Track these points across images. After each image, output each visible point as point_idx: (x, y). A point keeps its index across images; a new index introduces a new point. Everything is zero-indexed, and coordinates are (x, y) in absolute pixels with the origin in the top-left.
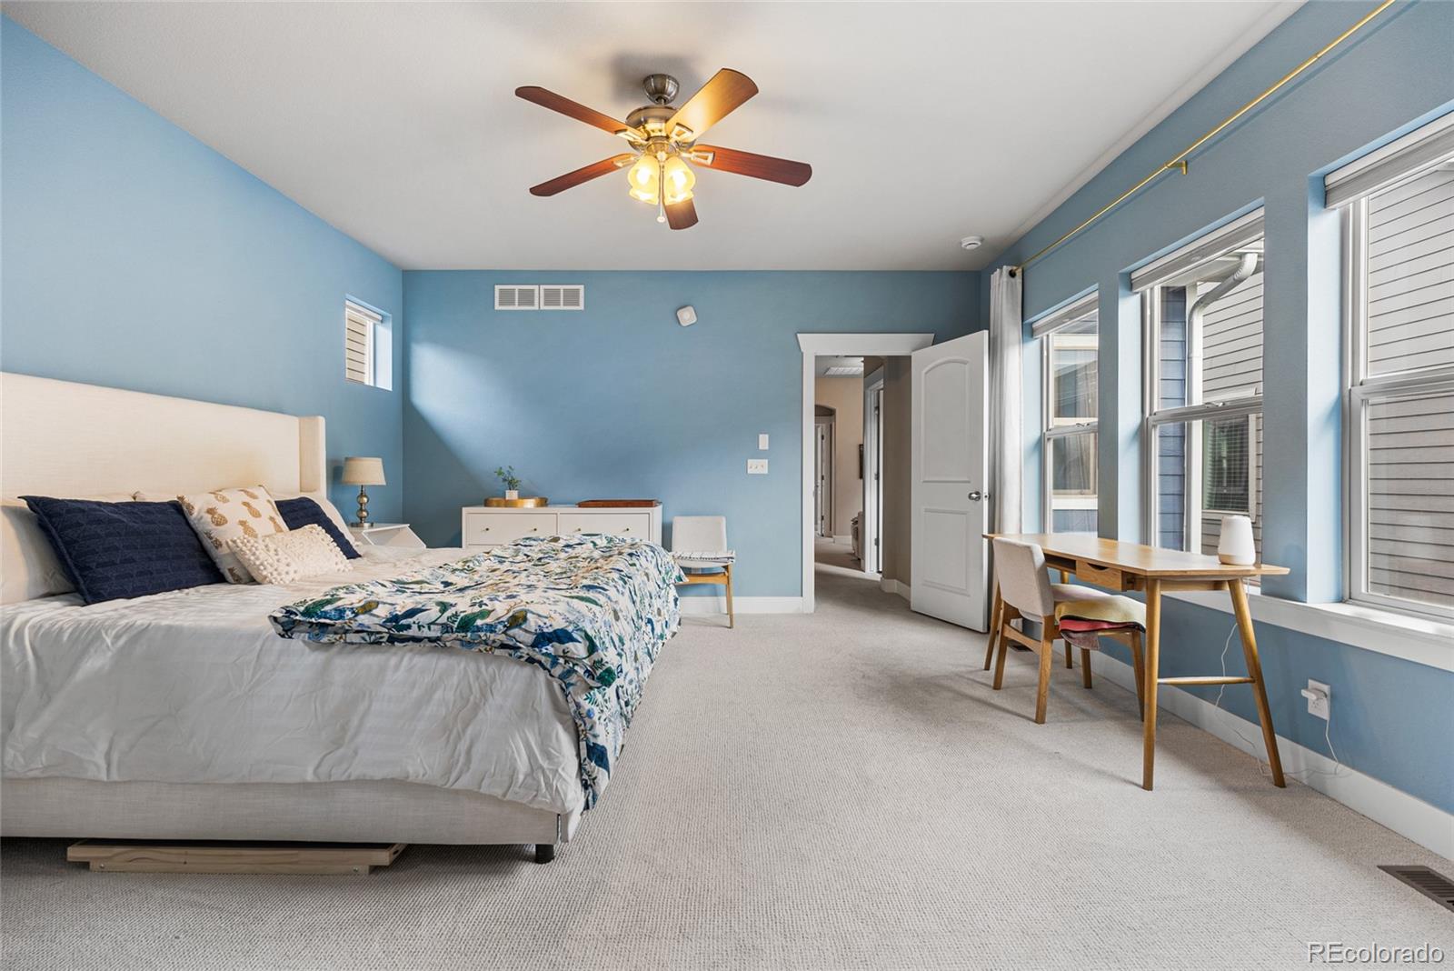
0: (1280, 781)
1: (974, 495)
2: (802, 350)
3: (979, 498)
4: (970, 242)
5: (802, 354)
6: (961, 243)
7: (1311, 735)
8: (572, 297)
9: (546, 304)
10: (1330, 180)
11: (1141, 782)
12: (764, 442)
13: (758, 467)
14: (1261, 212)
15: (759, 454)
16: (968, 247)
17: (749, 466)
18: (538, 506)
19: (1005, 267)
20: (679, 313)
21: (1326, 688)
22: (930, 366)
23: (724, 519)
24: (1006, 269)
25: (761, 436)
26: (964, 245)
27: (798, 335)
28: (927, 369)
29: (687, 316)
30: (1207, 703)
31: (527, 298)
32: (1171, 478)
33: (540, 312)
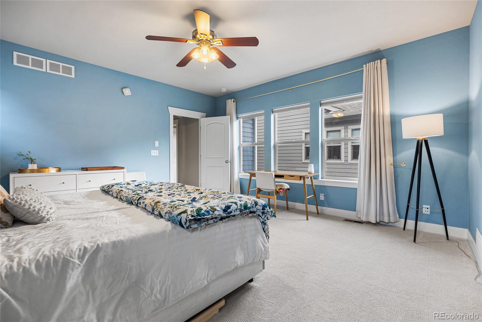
0: (318, 213)
1: (227, 161)
2: (170, 112)
3: (228, 162)
4: (224, 90)
5: (170, 114)
6: (221, 90)
7: (322, 204)
8: (69, 71)
9: (50, 70)
10: (321, 102)
11: (306, 219)
12: (157, 144)
13: (155, 153)
14: (309, 104)
15: (156, 148)
16: (223, 91)
17: (152, 153)
18: (57, 172)
19: (232, 99)
20: (124, 90)
21: (323, 194)
22: (208, 123)
23: (144, 173)
24: (233, 100)
25: (156, 141)
26: (222, 91)
27: (168, 107)
28: (207, 124)
29: (127, 92)
30: (297, 203)
31: (39, 64)
32: (250, 156)
33: (46, 73)
